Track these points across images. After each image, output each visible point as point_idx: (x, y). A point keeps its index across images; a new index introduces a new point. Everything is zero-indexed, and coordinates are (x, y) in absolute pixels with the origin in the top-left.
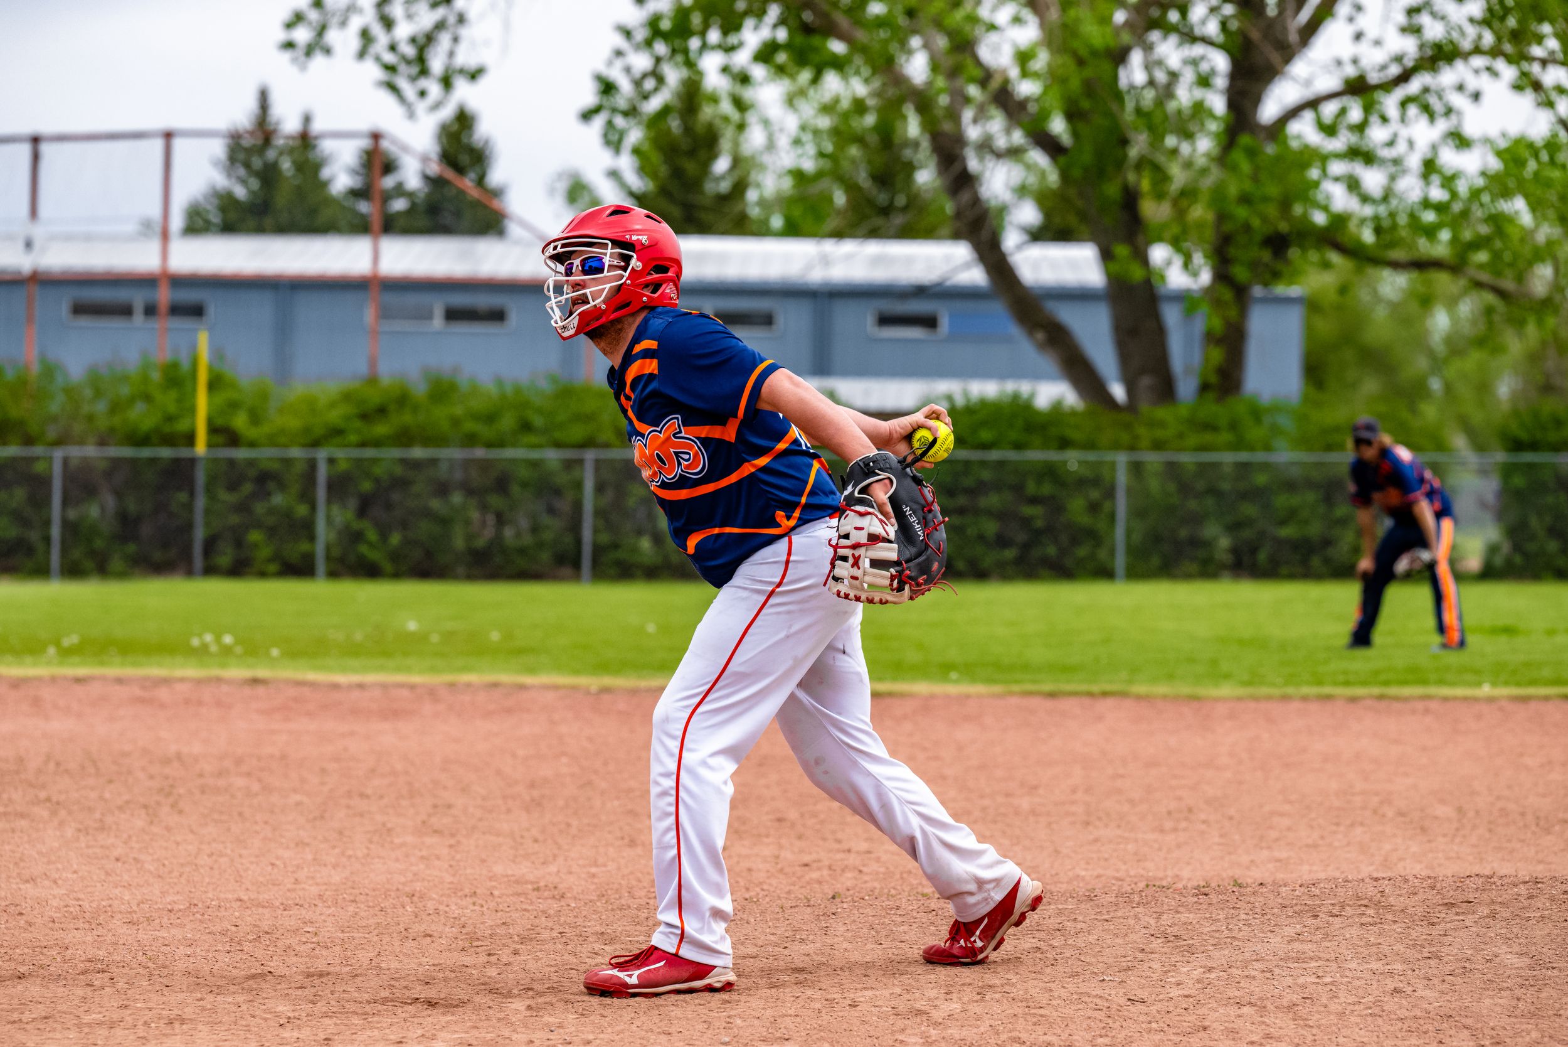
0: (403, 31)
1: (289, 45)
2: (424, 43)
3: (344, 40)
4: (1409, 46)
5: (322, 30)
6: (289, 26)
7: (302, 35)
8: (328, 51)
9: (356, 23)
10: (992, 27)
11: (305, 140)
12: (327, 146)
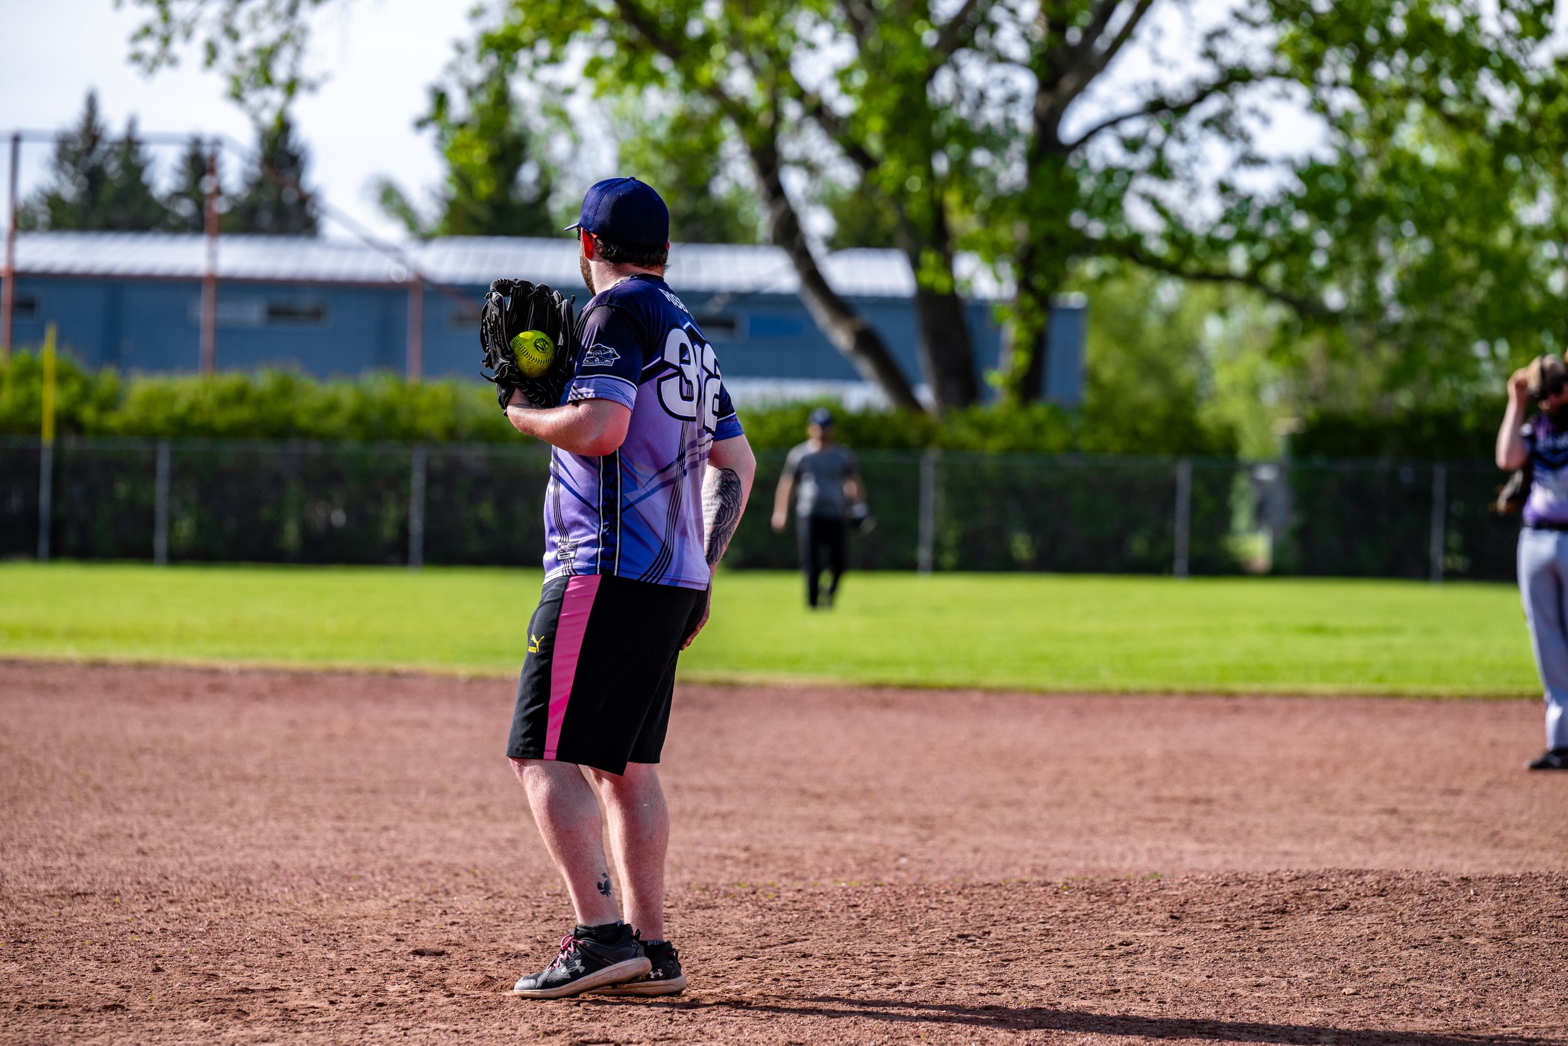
0: (247, 43)
1: (137, 58)
2: (267, 55)
3: (190, 52)
4: (1207, 72)
5: (166, 41)
6: (136, 38)
7: (150, 47)
8: (173, 62)
9: (201, 35)
10: (812, 46)
11: (131, 144)
12: (151, 150)
